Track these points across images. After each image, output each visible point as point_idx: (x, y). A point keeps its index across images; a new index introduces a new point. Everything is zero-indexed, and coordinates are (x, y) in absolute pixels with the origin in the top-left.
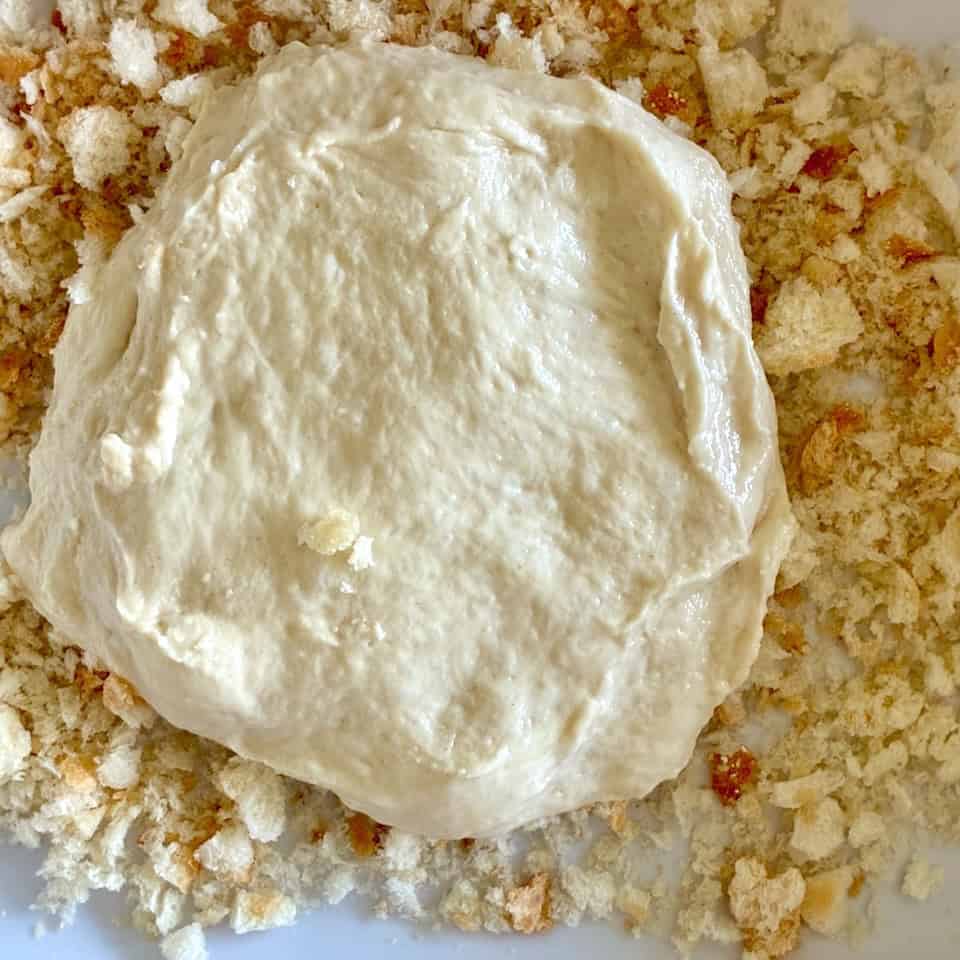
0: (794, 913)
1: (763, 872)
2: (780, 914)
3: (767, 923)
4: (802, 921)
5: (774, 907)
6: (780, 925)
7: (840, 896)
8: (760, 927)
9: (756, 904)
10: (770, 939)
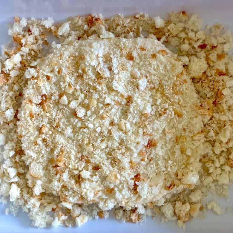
0: (188, 212)
1: (181, 204)
2: (185, 213)
3: (182, 214)
4: (190, 214)
5: (184, 211)
6: (185, 215)
7: (198, 209)
8: (181, 215)
9: (180, 211)
10: (183, 218)
